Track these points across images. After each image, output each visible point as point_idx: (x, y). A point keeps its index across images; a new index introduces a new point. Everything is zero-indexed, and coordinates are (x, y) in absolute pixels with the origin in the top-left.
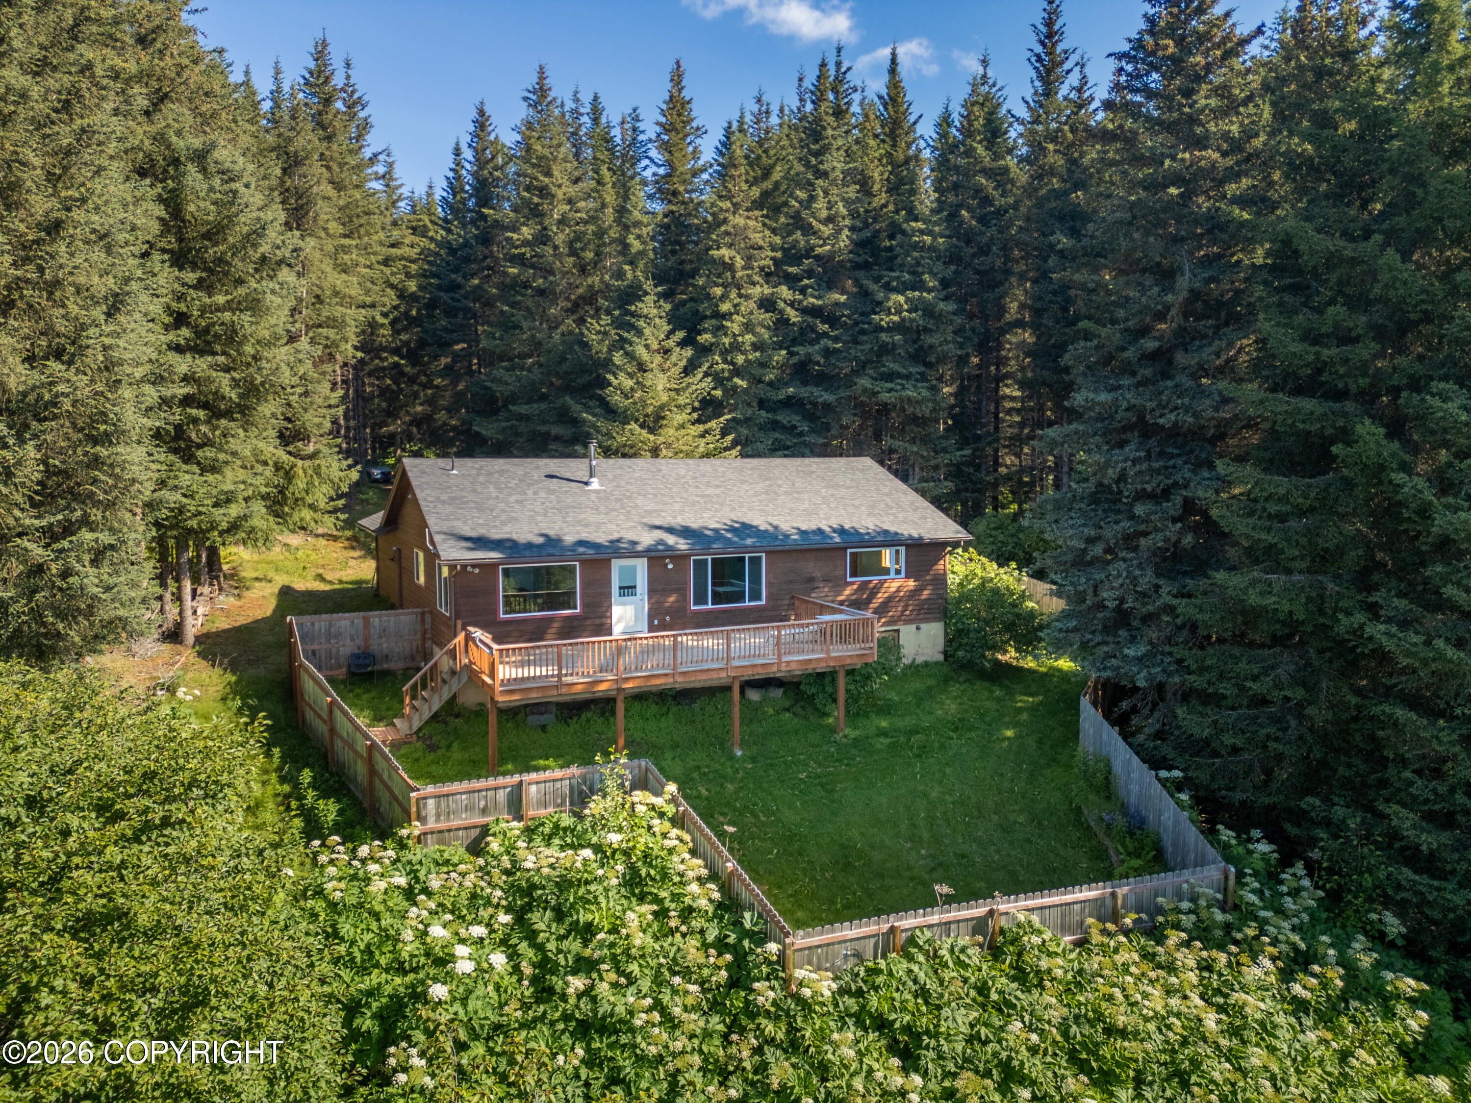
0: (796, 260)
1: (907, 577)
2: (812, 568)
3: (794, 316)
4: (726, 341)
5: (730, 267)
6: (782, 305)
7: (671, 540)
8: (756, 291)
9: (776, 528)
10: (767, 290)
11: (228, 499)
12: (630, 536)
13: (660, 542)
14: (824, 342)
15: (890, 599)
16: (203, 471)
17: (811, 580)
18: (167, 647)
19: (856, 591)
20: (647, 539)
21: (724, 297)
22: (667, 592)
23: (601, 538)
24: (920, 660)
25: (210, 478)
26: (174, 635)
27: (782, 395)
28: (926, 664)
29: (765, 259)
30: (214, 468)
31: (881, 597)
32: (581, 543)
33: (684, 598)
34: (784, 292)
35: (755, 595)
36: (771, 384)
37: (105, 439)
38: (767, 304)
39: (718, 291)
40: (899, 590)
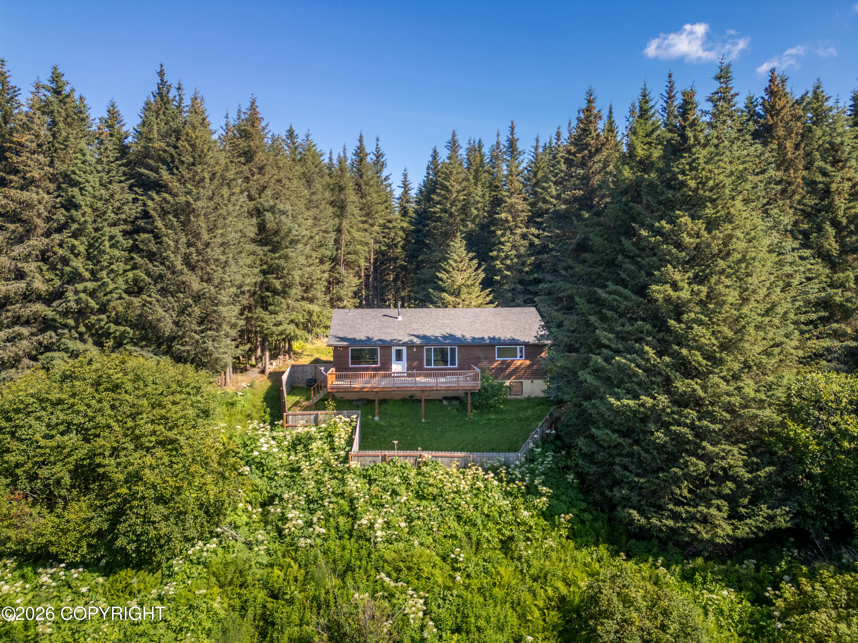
0: (541, 215)
1: (526, 359)
2: (478, 353)
3: (537, 241)
4: (503, 254)
5: (507, 221)
6: (531, 237)
7: (415, 340)
8: (519, 231)
9: (463, 336)
10: (525, 230)
11: (279, 324)
12: (399, 338)
13: (411, 341)
14: (554, 253)
15: (517, 368)
16: (271, 313)
17: (479, 358)
18: (259, 375)
19: (500, 364)
20: (406, 339)
21: (503, 235)
22: (414, 360)
23: (388, 338)
24: (533, 396)
25: (273, 316)
26: (263, 372)
27: (531, 278)
28: (536, 398)
29: (524, 216)
30: (275, 313)
31: (512, 367)
32: (380, 340)
33: (422, 363)
34: (533, 230)
35: (453, 363)
36: (527, 272)
37: (217, 305)
38: (524, 236)
39: (499, 233)
40: (521, 365)
